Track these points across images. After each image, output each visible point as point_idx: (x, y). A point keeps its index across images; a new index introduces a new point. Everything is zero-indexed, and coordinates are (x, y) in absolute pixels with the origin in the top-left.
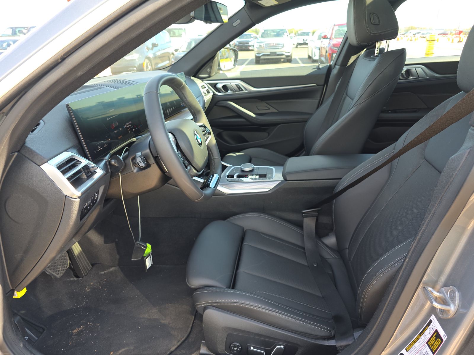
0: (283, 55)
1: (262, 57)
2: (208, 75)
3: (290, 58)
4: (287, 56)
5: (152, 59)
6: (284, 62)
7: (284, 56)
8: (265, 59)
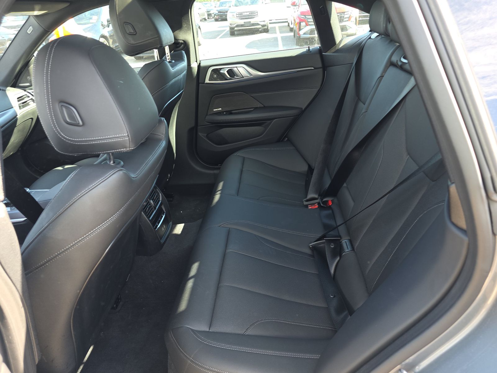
0: (258, 24)
1: (236, 29)
2: (30, 83)
3: (266, 27)
4: (263, 26)
5: (108, 37)
6: (261, 32)
7: (260, 26)
8: (239, 30)
